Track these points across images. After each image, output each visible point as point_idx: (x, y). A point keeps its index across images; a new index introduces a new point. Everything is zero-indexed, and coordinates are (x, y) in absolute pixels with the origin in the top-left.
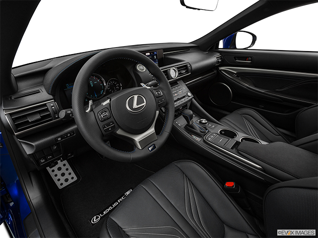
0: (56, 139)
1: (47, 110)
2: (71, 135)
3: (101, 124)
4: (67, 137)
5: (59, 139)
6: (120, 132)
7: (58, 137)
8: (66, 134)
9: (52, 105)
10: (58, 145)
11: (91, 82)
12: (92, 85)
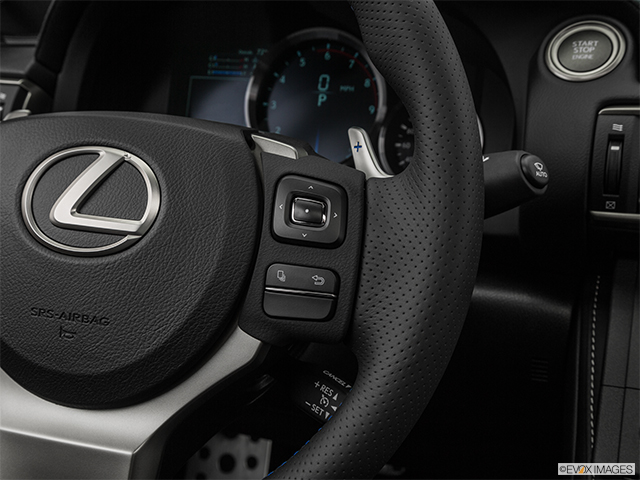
11: (325, 79)
12: (320, 96)
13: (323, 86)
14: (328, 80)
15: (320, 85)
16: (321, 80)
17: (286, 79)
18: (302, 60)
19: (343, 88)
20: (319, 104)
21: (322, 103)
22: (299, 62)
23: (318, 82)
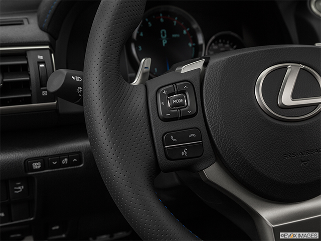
0: (28, 163)
1: (25, 69)
2: (70, 163)
3: (159, 129)
4: (60, 165)
5: (37, 165)
6: (213, 173)
7: (36, 159)
8: (60, 156)
9: (41, 57)
10: (28, 181)
11: (163, 32)
12: (163, 41)
13: (164, 36)
14: (165, 32)
15: (162, 36)
16: (161, 32)
17: (143, 34)
18: (149, 23)
19: (174, 36)
20: (164, 45)
21: (165, 44)
22: (148, 25)
23: (160, 34)
